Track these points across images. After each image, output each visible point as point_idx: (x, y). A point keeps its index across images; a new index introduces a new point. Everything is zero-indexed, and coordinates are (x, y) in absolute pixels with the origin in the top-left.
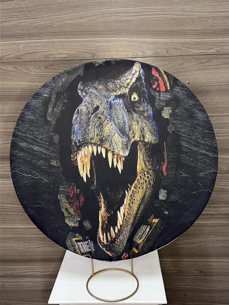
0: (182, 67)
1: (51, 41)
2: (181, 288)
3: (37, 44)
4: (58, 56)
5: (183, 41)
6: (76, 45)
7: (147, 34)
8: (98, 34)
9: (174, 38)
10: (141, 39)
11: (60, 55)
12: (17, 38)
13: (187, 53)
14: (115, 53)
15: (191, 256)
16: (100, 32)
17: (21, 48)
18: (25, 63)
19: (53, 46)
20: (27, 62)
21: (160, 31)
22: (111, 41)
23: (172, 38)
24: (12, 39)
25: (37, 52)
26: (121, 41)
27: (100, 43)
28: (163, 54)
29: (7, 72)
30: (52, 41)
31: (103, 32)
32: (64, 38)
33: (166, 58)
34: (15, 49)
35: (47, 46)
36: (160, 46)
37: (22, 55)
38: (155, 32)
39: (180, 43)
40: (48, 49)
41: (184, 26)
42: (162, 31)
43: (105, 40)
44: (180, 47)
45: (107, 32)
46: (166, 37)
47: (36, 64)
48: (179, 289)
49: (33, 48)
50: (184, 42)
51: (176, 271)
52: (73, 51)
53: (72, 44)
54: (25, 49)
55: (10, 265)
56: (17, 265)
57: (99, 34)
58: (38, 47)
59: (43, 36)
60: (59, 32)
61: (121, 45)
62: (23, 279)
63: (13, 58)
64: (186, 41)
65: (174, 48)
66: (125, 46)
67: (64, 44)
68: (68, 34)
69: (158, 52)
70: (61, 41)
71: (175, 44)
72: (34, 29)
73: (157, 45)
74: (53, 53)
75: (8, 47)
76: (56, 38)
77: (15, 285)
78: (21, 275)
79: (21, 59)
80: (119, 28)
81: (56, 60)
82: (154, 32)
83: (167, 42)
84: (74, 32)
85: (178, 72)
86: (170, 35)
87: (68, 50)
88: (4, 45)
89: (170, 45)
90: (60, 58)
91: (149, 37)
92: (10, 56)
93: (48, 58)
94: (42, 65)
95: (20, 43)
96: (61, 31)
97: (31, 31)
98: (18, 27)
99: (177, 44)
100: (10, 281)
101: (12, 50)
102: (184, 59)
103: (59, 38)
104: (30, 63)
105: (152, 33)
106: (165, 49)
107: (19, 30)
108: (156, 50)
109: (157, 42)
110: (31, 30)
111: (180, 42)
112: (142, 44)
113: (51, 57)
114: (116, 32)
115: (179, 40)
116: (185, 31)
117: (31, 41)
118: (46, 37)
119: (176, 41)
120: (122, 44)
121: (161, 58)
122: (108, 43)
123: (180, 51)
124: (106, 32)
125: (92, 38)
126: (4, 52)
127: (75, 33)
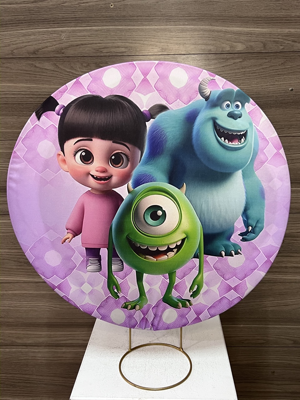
0: (283, 68)
1: (104, 29)
2: (267, 363)
3: (85, 33)
4: (114, 50)
5: (286, 32)
6: (140, 35)
7: (238, 21)
8: (170, 21)
9: (274, 28)
10: (230, 28)
11: (118, 49)
12: (58, 24)
13: (291, 49)
14: (193, 47)
15: (283, 321)
16: (172, 18)
17: (65, 37)
18: (68, 59)
19: (107, 35)
20: (71, 58)
21: (256, 17)
22: (187, 30)
23: (272, 28)
24: (51, 26)
25: (86, 44)
26: (202, 30)
27: (173, 32)
28: (259, 49)
29: (44, 71)
30: (107, 29)
31: (178, 17)
32: (123, 26)
33: (263, 55)
34: (55, 40)
35: (100, 35)
36: (255, 38)
37: (66, 48)
38: (249, 19)
39: (282, 35)
40: (101, 40)
41: (289, 10)
42: (259, 17)
43: (180, 29)
44: (282, 40)
45: (183, 17)
46: (263, 25)
47: (83, 61)
48: (265, 364)
49: (79, 39)
50: (288, 33)
51: (262, 341)
52: (136, 44)
53: (134, 33)
54: (69, 39)
55: (43, 330)
56: (52, 331)
57: (172, 20)
58: (87, 37)
59: (94, 22)
60: (117, 17)
61: (201, 36)
62: (59, 349)
63: (53, 52)
64: (290, 32)
65: (274, 41)
66: (206, 37)
67: (123, 33)
68: (129, 19)
69: (251, 46)
70: (119, 30)
71: (275, 35)
72: (82, 12)
73: (251, 36)
74: (108, 46)
75: (45, 36)
76: (113, 25)
77: (49, 356)
78: (58, 344)
79: (63, 53)
80: (200, 12)
81: (111, 55)
82: (247, 19)
83: (264, 32)
84: (137, 17)
85: (278, 74)
86: (269, 23)
87: (129, 41)
88: (41, 33)
89: (269, 37)
90: (117, 53)
91: (240, 26)
92: (48, 49)
93: (101, 52)
94: (92, 63)
95: (62, 31)
96: (119, 15)
97: (77, 14)
98: (61, 9)
99: (278, 36)
100: (42, 351)
101: (51, 40)
102: (286, 56)
103: (117, 25)
104: (75, 60)
105: (245, 20)
106: (262, 42)
107: (61, 13)
108: (250, 43)
109: (251, 33)
110: (78, 12)
111: (282, 33)
112: (231, 35)
113: (105, 51)
114: (195, 18)
115: (281, 30)
116: (291, 17)
117: (77, 28)
118: (98, 23)
119: (276, 32)
120: (204, 35)
121: (255, 55)
122: (184, 32)
123: (281, 46)
124: (181, 17)
125: (162, 25)
126: (41, 43)
127: (139, 18)
